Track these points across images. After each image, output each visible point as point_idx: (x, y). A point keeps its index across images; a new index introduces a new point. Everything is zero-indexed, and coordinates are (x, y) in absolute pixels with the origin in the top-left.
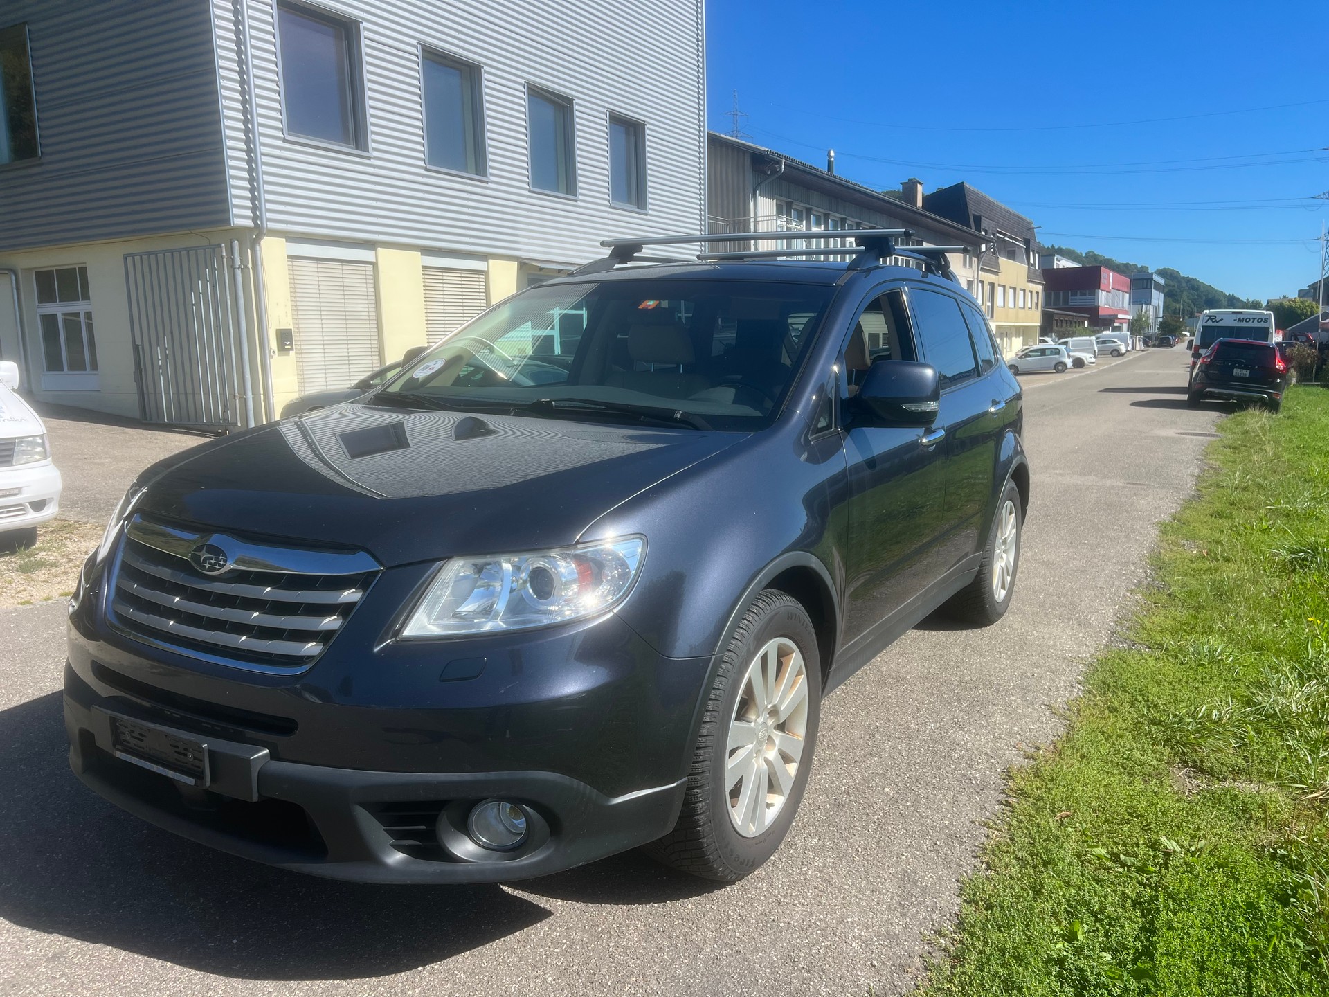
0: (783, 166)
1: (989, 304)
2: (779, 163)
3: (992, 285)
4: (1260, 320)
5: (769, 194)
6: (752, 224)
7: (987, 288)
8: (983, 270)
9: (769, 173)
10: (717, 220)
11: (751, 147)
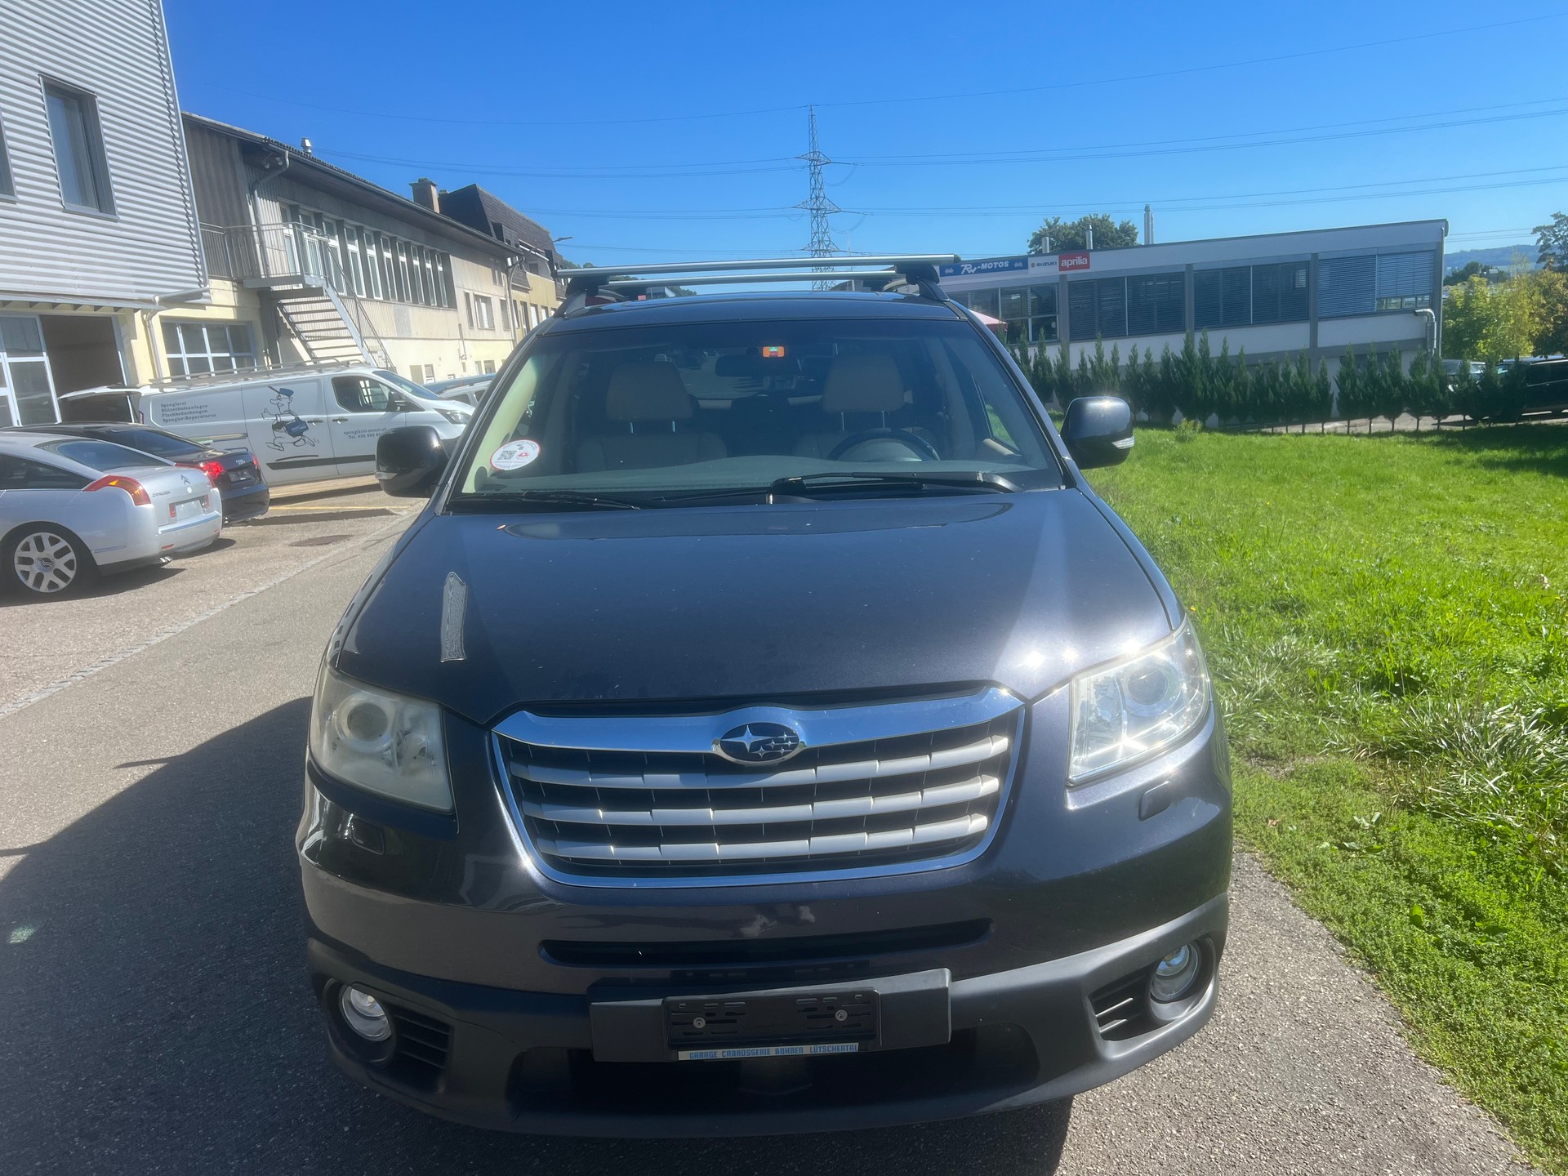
0: (287, 160)
1: (525, 327)
2: (282, 155)
3: (524, 304)
5: (271, 196)
6: (255, 234)
7: (520, 308)
8: (515, 287)
9: (268, 167)
10: (211, 228)
11: (240, 132)
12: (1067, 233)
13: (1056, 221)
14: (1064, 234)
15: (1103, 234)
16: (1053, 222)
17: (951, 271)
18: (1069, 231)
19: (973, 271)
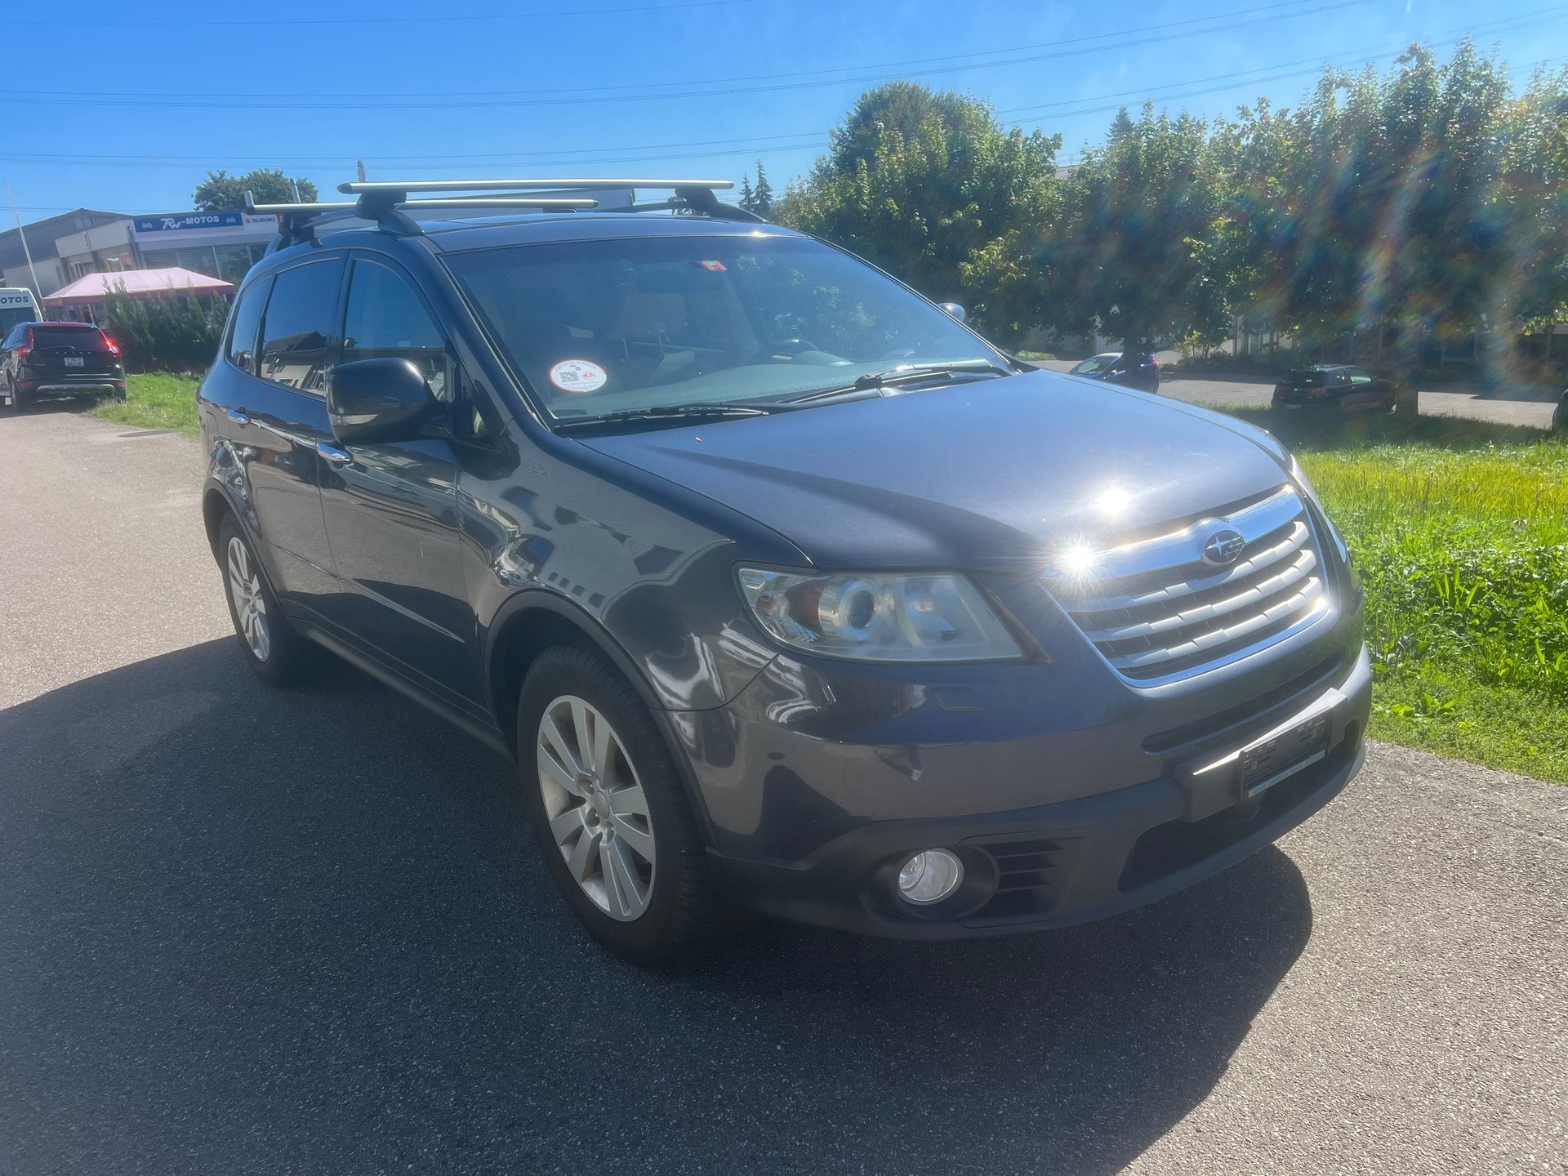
4: (18, 299)
12: (237, 188)
13: (222, 175)
14: (234, 189)
15: (279, 191)
16: (218, 176)
17: (149, 225)
18: (239, 186)
19: (177, 226)
